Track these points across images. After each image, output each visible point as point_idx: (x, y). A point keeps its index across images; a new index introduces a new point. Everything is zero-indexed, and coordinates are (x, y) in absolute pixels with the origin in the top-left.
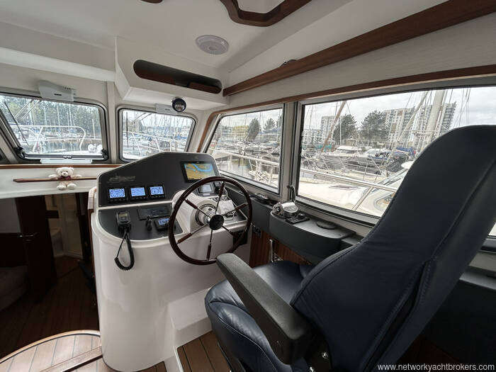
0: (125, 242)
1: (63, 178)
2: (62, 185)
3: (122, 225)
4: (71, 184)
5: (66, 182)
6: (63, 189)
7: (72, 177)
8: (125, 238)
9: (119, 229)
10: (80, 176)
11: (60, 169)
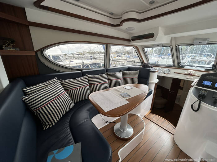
0: (199, 101)
1: (189, 74)
2: (188, 77)
3: (201, 95)
4: (191, 77)
5: (189, 76)
6: (187, 78)
7: (193, 74)
8: (199, 100)
9: (199, 96)
10: (196, 74)
11: (190, 71)
